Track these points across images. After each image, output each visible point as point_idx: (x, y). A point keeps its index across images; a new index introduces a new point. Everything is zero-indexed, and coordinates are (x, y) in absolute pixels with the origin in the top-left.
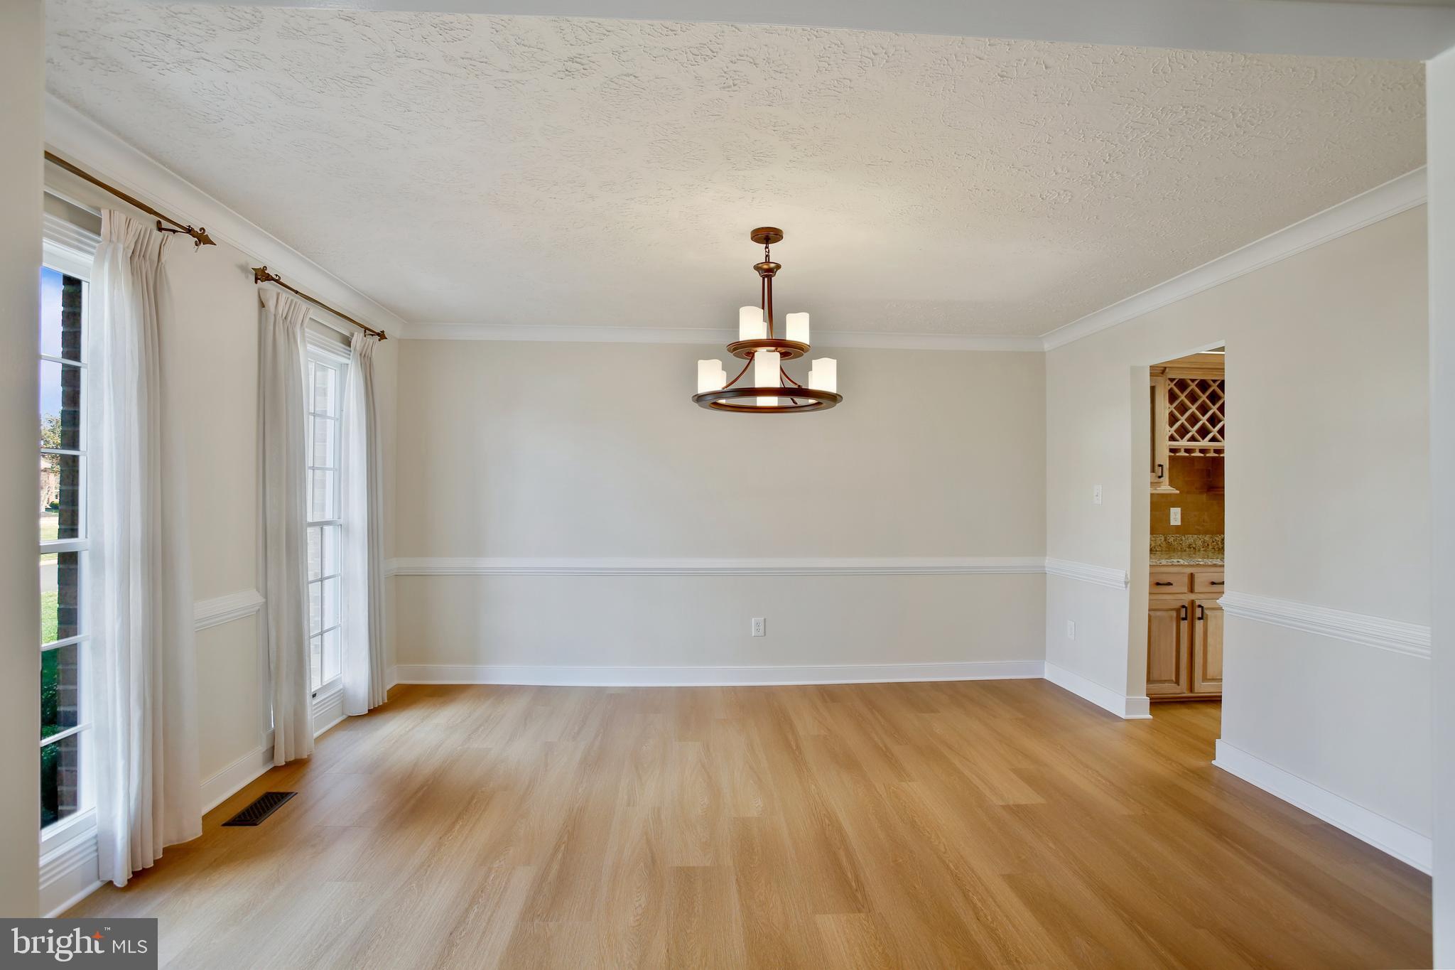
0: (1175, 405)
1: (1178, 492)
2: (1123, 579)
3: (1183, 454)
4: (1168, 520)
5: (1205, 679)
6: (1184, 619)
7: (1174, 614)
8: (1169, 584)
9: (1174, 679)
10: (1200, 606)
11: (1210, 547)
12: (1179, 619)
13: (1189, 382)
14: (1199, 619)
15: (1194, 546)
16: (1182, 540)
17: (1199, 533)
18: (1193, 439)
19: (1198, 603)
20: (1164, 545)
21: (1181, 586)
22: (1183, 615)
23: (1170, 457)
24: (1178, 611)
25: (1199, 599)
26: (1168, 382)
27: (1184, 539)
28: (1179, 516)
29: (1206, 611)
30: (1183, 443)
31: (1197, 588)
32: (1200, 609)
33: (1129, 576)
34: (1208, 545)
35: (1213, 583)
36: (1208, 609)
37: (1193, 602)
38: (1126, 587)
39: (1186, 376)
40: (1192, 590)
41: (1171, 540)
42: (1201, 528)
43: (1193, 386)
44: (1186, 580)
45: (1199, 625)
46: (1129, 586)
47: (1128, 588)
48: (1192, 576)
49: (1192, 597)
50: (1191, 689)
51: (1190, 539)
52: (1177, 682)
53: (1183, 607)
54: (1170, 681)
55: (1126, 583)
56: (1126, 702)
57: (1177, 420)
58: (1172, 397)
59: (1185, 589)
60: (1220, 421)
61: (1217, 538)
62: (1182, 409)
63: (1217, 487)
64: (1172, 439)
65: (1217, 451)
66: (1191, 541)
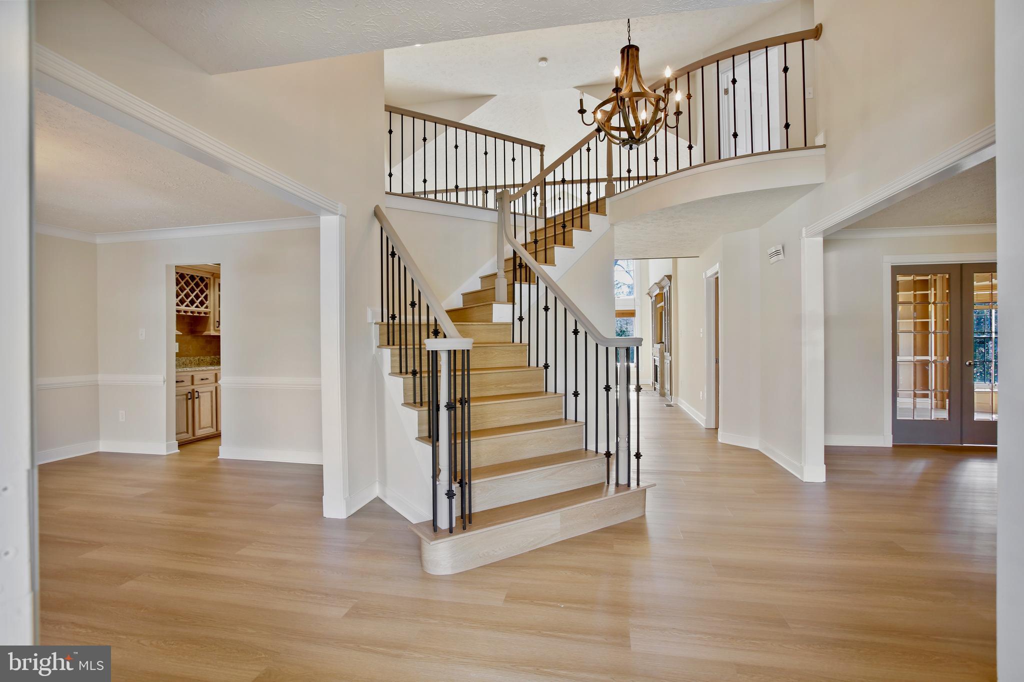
0: (179, 287)
1: (181, 334)
2: (163, 380)
3: (182, 313)
5: (200, 428)
6: (189, 399)
7: (185, 397)
8: (183, 381)
9: (186, 431)
10: (197, 392)
11: (193, 363)
12: (187, 399)
13: (186, 275)
14: (197, 398)
17: (187, 356)
18: (187, 306)
21: (188, 382)
22: (189, 397)
23: (177, 315)
24: (187, 395)
25: (196, 388)
27: (180, 359)
28: (178, 347)
29: (200, 394)
30: (183, 308)
31: (195, 383)
33: (165, 378)
35: (202, 379)
36: (201, 392)
37: (193, 390)
38: (164, 384)
39: (185, 272)
40: (193, 384)
42: (189, 353)
43: (188, 278)
44: (190, 379)
45: (196, 401)
46: (165, 383)
47: (165, 385)
48: (193, 376)
49: (193, 387)
50: (194, 434)
52: (187, 432)
53: (189, 393)
54: (184, 432)
55: (164, 382)
56: (167, 446)
57: (180, 295)
59: (190, 383)
60: (200, 297)
61: (197, 358)
62: (182, 289)
63: (197, 332)
64: (178, 305)
65: (199, 313)
66: (184, 360)
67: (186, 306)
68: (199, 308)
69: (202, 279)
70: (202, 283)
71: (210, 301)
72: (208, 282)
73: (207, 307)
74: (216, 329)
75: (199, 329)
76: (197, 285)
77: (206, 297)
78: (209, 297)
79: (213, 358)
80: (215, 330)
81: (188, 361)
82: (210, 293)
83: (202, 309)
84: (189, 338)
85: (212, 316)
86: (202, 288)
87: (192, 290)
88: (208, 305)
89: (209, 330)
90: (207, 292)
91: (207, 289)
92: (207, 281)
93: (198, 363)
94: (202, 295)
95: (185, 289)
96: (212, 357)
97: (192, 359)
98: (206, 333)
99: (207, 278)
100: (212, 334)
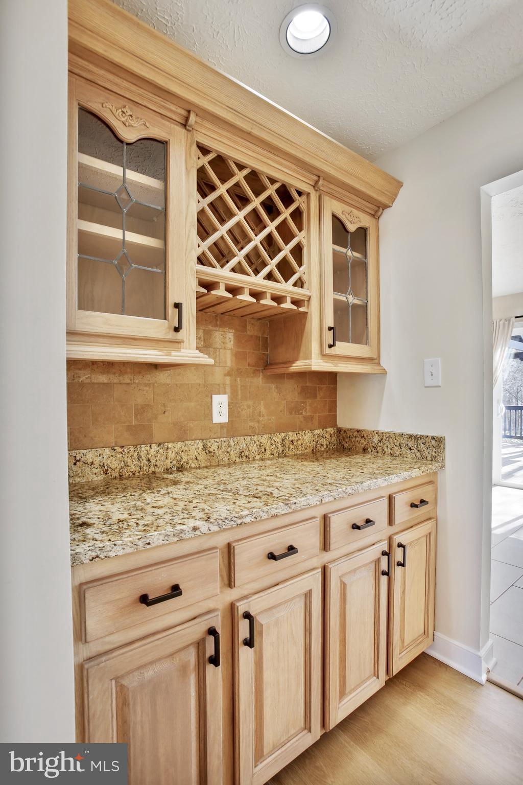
3: (221, 293)
4: (210, 415)
10: (247, 616)
11: (268, 452)
13: (234, 167)
15: (247, 453)
16: (229, 446)
17: (253, 432)
19: (242, 608)
20: (203, 457)
25: (244, 597)
26: (195, 151)
27: (232, 443)
28: (225, 409)
30: (223, 274)
32: (247, 621)
34: (265, 450)
37: (232, 609)
40: (230, 582)
41: (214, 447)
42: (256, 425)
45: (245, 655)
49: (231, 595)
51: (242, 441)
57: (212, 230)
58: (205, 187)
60: (280, 250)
61: (278, 438)
62: (221, 212)
63: (276, 364)
64: (202, 260)
65: (278, 299)
66: (243, 445)
67: (233, 270)
68: (276, 281)
69: (285, 195)
70: (287, 207)
71: (309, 267)
72: (304, 207)
73: (300, 283)
74: (328, 351)
75: (282, 354)
76: (271, 208)
77: (298, 251)
78: (305, 251)
79: (319, 435)
80: (323, 355)
81: (254, 448)
82: (309, 241)
83: (285, 287)
84: (259, 381)
85: (313, 310)
86: (284, 222)
87: (256, 221)
88: (305, 278)
89: (308, 357)
90: (300, 237)
91: (300, 230)
92: (299, 202)
93: (281, 449)
94: (286, 244)
95: (231, 215)
96: (317, 432)
97: (264, 439)
98: (298, 366)
99: (300, 193)
100: (315, 368)
